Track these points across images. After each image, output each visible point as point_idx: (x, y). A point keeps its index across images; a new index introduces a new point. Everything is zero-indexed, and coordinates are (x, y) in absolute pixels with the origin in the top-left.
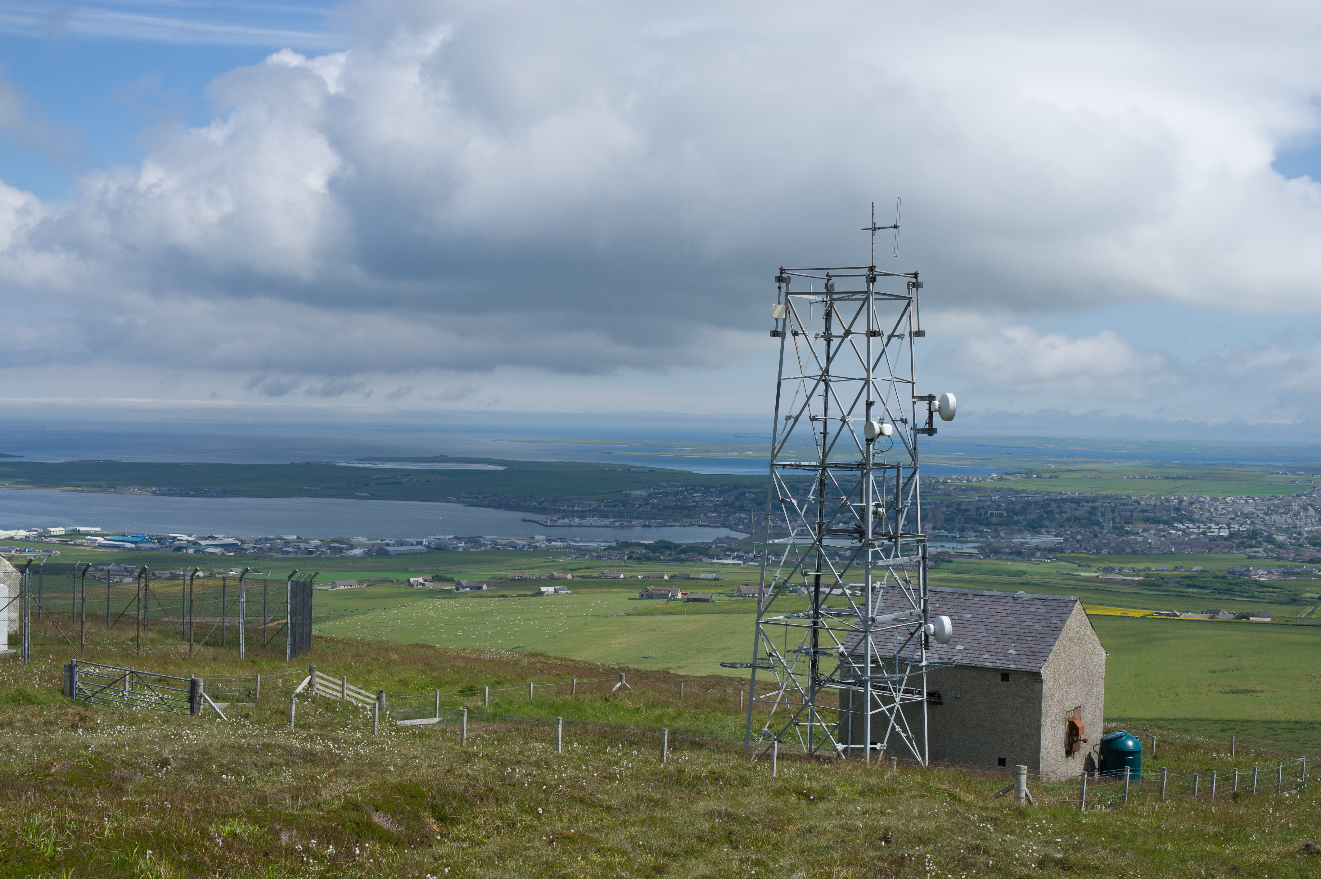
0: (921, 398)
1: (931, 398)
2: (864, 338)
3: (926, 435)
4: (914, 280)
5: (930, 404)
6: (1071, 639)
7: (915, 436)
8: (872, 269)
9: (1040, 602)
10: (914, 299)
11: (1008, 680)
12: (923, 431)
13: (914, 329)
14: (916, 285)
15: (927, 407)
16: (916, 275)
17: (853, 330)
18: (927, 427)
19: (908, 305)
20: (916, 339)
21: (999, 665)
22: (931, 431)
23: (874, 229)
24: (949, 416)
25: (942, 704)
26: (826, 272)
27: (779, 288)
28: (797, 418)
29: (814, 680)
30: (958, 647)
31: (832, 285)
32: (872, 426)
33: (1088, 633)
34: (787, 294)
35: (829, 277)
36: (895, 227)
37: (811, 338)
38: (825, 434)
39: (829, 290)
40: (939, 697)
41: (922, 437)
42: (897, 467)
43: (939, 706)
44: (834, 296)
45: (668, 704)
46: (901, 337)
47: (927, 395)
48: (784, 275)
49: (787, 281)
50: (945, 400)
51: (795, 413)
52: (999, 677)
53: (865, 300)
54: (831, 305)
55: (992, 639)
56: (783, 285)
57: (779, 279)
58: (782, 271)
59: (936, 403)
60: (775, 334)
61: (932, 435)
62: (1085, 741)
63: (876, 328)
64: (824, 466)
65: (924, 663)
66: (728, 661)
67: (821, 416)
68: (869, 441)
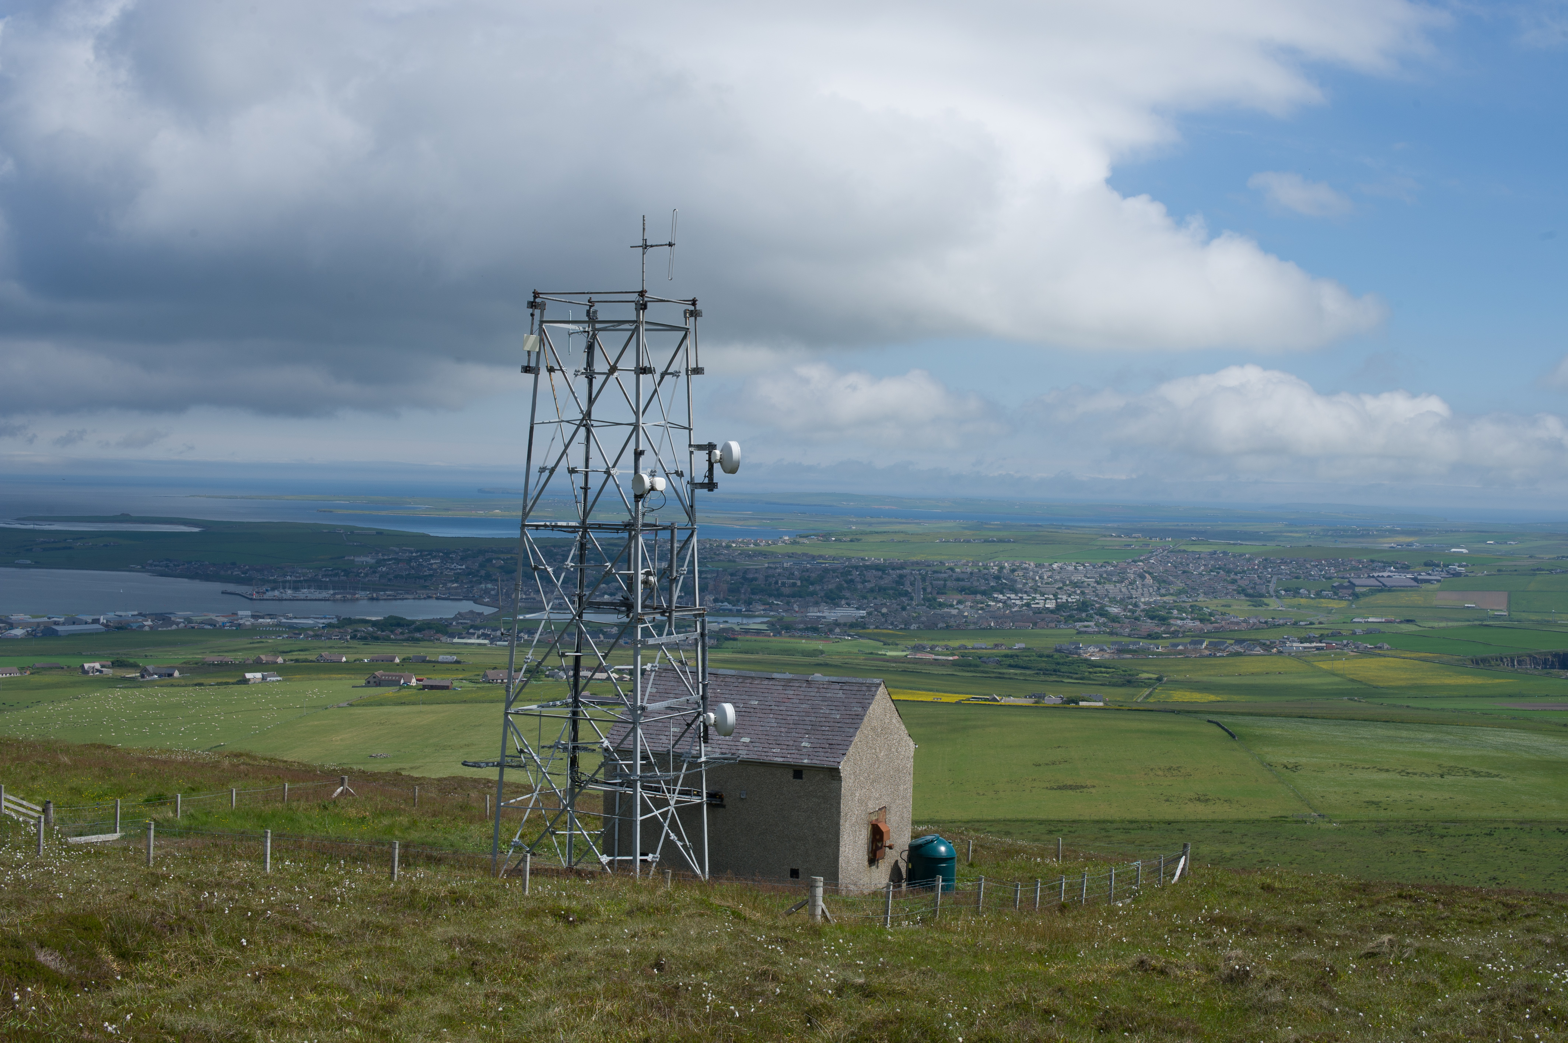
0: (700, 447)
1: (711, 447)
2: (633, 376)
3: (706, 490)
4: (692, 308)
5: (710, 454)
6: (874, 729)
7: (692, 491)
8: (642, 294)
9: (838, 686)
10: (692, 330)
11: (801, 778)
12: (702, 485)
13: (692, 365)
14: (695, 314)
15: (707, 457)
16: (694, 302)
17: (619, 366)
18: (706, 481)
19: (685, 337)
20: (694, 378)
21: (791, 760)
22: (711, 485)
23: (645, 247)
24: (731, 468)
25: (724, 806)
26: (588, 297)
27: (532, 315)
28: (552, 470)
29: (573, 780)
30: (743, 740)
31: (595, 312)
32: (641, 480)
33: (894, 721)
34: (542, 322)
35: (591, 303)
36: (670, 245)
37: (570, 375)
38: (586, 489)
39: (592, 319)
40: (721, 798)
41: (699, 492)
42: (671, 528)
43: (721, 809)
44: (598, 326)
45: (399, 812)
46: (676, 374)
47: (706, 443)
48: (538, 300)
49: (542, 307)
50: (727, 449)
51: (550, 464)
52: (791, 773)
53: (633, 331)
54: (594, 336)
55: (783, 730)
56: (537, 312)
57: (532, 305)
58: (536, 294)
59: (718, 452)
60: (527, 369)
61: (711, 490)
62: (890, 847)
63: (646, 364)
64: (585, 527)
65: (703, 759)
66: (471, 760)
67: (581, 468)
68: (638, 497)
